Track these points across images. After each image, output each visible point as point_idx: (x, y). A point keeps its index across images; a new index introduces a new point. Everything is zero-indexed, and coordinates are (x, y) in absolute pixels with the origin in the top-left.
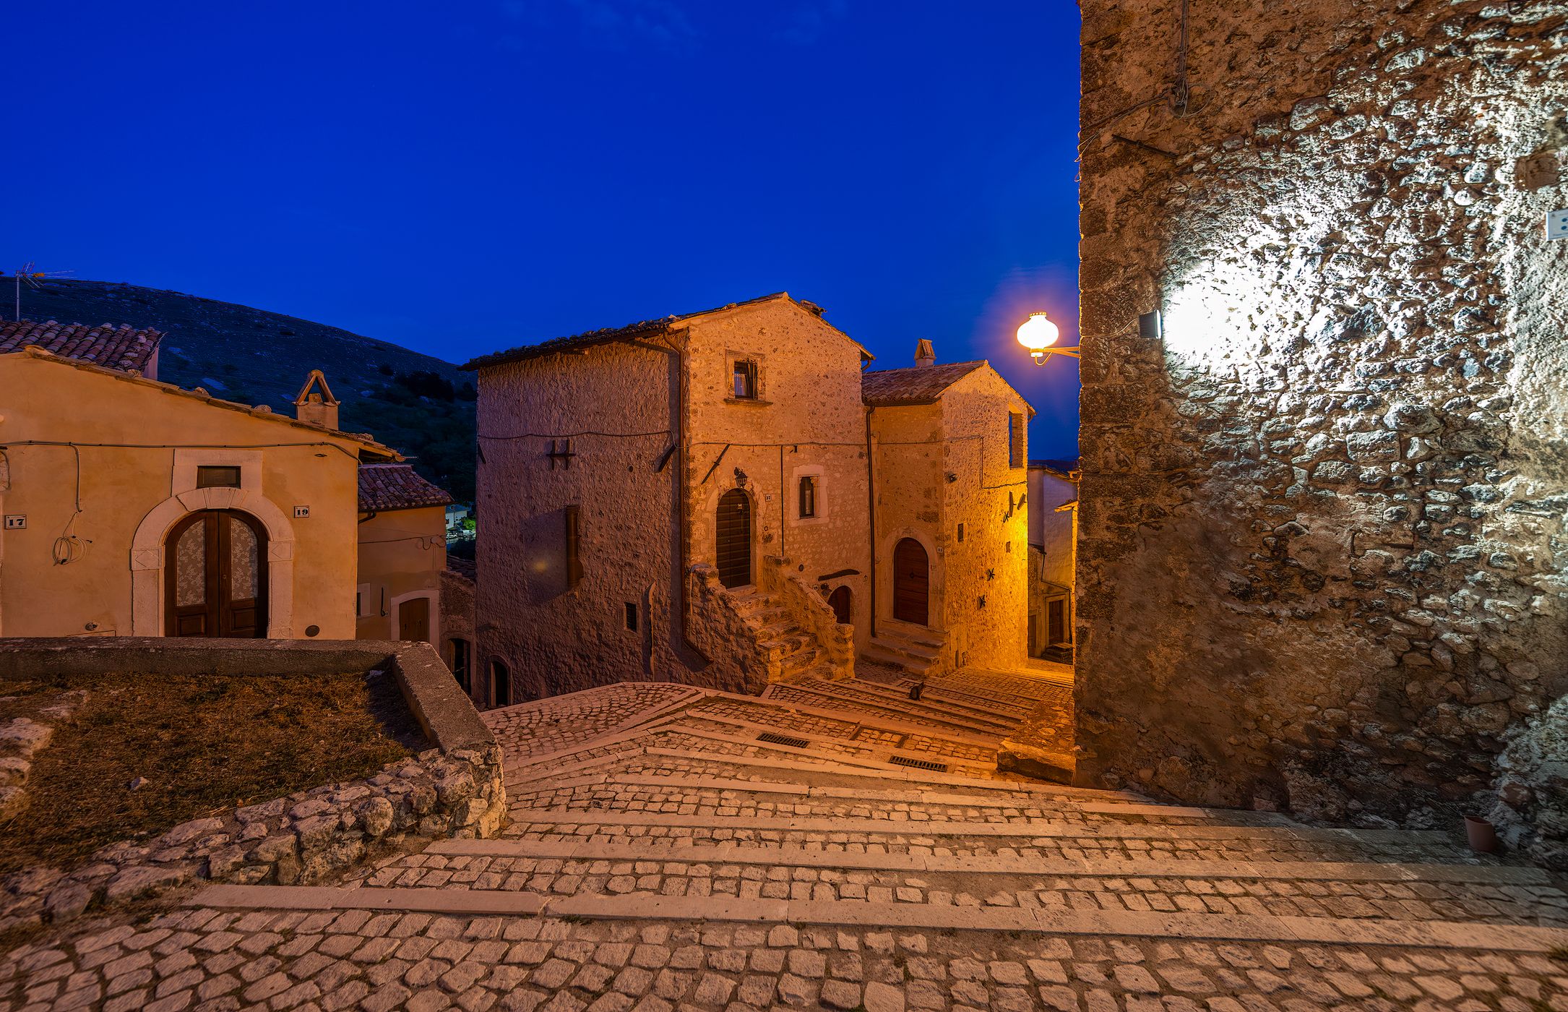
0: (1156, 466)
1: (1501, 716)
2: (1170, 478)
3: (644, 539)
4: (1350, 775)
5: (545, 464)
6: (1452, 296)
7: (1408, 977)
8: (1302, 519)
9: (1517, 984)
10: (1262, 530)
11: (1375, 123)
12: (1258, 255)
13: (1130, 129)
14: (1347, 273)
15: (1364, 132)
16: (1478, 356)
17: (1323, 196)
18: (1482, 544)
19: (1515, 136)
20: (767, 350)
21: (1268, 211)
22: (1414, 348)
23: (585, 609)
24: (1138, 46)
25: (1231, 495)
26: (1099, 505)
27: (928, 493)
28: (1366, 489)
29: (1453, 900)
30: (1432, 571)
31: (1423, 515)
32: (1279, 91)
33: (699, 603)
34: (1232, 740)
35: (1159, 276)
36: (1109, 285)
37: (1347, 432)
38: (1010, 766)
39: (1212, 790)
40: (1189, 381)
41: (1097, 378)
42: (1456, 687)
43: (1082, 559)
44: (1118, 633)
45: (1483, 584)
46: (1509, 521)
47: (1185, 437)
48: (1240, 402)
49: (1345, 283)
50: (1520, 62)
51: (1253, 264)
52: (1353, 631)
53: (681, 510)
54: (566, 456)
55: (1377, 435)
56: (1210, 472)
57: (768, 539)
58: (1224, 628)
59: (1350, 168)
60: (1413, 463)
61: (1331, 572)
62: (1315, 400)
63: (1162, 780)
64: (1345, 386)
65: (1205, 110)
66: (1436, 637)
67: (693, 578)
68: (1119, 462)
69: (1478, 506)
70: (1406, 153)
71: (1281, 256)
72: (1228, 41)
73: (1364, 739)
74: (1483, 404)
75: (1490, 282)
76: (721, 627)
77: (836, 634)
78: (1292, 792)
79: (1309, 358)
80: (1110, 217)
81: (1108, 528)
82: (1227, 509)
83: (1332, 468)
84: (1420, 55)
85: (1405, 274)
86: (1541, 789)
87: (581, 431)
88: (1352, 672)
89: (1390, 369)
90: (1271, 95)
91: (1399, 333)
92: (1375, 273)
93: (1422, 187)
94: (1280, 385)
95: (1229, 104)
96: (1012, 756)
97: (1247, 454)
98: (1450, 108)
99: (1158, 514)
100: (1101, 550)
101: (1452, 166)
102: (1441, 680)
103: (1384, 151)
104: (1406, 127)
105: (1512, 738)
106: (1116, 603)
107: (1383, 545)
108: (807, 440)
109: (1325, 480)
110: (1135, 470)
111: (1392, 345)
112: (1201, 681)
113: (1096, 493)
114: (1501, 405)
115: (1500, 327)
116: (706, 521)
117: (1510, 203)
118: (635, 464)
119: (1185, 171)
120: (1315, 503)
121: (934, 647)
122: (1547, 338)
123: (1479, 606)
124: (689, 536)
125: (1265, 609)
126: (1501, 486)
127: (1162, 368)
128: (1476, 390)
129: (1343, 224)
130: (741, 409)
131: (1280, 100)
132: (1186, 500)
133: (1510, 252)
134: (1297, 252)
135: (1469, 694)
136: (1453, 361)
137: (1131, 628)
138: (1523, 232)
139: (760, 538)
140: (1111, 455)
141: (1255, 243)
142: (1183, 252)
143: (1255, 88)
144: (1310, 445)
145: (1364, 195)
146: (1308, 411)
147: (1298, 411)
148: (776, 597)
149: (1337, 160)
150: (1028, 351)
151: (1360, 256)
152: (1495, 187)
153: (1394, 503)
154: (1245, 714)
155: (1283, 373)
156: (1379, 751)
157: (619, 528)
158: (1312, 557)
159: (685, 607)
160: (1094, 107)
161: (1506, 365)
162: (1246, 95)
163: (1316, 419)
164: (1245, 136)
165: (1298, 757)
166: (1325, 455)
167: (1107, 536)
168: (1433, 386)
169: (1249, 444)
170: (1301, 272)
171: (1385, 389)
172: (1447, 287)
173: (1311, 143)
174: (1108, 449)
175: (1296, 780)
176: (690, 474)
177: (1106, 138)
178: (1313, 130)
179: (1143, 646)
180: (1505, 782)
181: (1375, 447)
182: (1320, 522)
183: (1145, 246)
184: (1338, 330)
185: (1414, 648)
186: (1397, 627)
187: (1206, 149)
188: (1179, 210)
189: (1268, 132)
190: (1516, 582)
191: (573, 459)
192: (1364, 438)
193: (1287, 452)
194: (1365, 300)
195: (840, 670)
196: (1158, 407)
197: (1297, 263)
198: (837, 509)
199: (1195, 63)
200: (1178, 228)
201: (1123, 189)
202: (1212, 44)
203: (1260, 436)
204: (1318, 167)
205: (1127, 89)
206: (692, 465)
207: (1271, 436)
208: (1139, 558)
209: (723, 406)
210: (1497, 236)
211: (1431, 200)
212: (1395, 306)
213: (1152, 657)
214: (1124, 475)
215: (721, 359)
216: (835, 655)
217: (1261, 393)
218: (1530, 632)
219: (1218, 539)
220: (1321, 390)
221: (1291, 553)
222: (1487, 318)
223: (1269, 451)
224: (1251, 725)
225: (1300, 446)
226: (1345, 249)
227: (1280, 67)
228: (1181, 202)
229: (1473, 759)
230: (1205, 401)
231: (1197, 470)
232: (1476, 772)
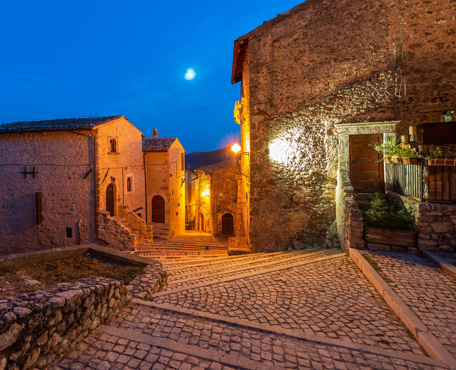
0: (267, 181)
1: (326, 225)
2: (270, 184)
3: (76, 203)
4: (304, 240)
5: (22, 176)
6: (319, 152)
7: (334, 261)
8: (295, 192)
9: (344, 259)
10: (288, 194)
11: (306, 118)
12: (287, 139)
13: (261, 108)
14: (303, 145)
15: (304, 120)
16: (323, 163)
17: (298, 130)
18: (324, 195)
19: (327, 126)
20: (118, 135)
21: (289, 131)
22: (313, 160)
23: (44, 232)
24: (262, 90)
25: (282, 187)
26: (255, 190)
27: (164, 181)
28: (306, 186)
29: (329, 254)
30: (316, 201)
31: (315, 191)
32: (290, 108)
33: (103, 224)
34: (283, 237)
35: (267, 140)
36: (256, 141)
37: (303, 175)
38: (232, 253)
39: (280, 248)
40: (273, 163)
41: (254, 161)
42: (320, 221)
43: (251, 202)
44: (260, 218)
45: (324, 202)
46: (327, 191)
47: (273, 175)
48: (284, 168)
49: (302, 147)
50: (327, 114)
51: (286, 140)
52: (304, 212)
53: (95, 192)
54: (34, 173)
55: (308, 176)
56: (278, 182)
57: (120, 200)
58: (281, 214)
59: (302, 126)
60: (313, 181)
61: (300, 202)
62: (297, 169)
63: (270, 248)
64: (302, 166)
65: (276, 108)
66: (317, 212)
67: (100, 216)
68: (259, 180)
69: (323, 189)
70: (311, 125)
71: (291, 140)
72: (280, 95)
73: (306, 233)
74: (323, 171)
75: (324, 150)
76: (114, 231)
77: (147, 229)
78: (295, 245)
79: (296, 160)
80: (257, 126)
81: (257, 195)
82: (282, 190)
83: (300, 182)
84: (313, 108)
85: (312, 147)
86: (333, 236)
87: (41, 163)
88: (304, 220)
89: (309, 164)
90: (289, 108)
91: (311, 158)
92: (307, 146)
93: (314, 131)
94: (291, 165)
95: (281, 108)
96: (232, 251)
97: (285, 179)
98: (318, 119)
99: (268, 191)
100: (255, 200)
101: (318, 129)
102: (317, 220)
103: (308, 124)
104: (311, 120)
105: (328, 228)
106: (259, 211)
107: (309, 196)
108: (129, 165)
109: (299, 184)
110: (263, 182)
111: (310, 160)
112: (277, 226)
113: (254, 187)
114: (326, 171)
115: (325, 158)
116: (103, 196)
117: (326, 137)
118: (72, 177)
119: (272, 119)
120: (298, 189)
121: (168, 229)
122: (332, 161)
123: (323, 206)
124: (99, 201)
125: (289, 210)
126: (326, 185)
127: (268, 160)
128: (322, 169)
129: (301, 136)
130: (112, 156)
131: (290, 109)
132: (274, 188)
133: (326, 145)
134: (294, 140)
135: (322, 222)
136: (319, 163)
137: (262, 217)
138: (328, 142)
139: (117, 200)
140: (258, 179)
141: (286, 137)
142: (272, 136)
143: (286, 106)
144: (296, 177)
145: (305, 131)
146: (296, 171)
147: (294, 170)
148: (125, 219)
149: (300, 124)
150: (233, 153)
151: (304, 142)
152: (324, 134)
153: (310, 188)
154: (286, 231)
155: (292, 163)
156: (309, 235)
157: (63, 200)
158: (297, 199)
159: (97, 226)
160: (253, 101)
161: (326, 165)
162: (284, 107)
163: (298, 172)
164: (284, 115)
165: (296, 238)
166: (299, 179)
167: (257, 196)
168: (316, 167)
169: (286, 177)
170: (294, 144)
171: (309, 168)
172: (318, 150)
173: (296, 119)
174: (257, 177)
175: (296, 243)
176: (98, 180)
177: (255, 108)
178: (296, 117)
179: (265, 220)
180: (328, 236)
181: (307, 178)
182: (299, 192)
183: (265, 133)
184: (301, 156)
185: (314, 215)
186: (311, 211)
187: (276, 116)
188: (271, 127)
189: (289, 115)
190: (328, 202)
191: (37, 174)
192: (306, 176)
193: (293, 179)
194: (305, 151)
195: (150, 240)
196: (267, 168)
197: (294, 142)
198: (137, 187)
199: (274, 98)
200: (271, 131)
201: (259, 120)
202: (277, 94)
203: (288, 175)
204: (297, 124)
205: (260, 99)
206: (99, 177)
207: (290, 175)
208: (264, 201)
209: (107, 155)
210: (325, 142)
211: (315, 134)
212: (310, 152)
213: (267, 222)
214: (260, 183)
215: (106, 139)
216: (147, 236)
217: (288, 167)
218: (330, 210)
219: (280, 196)
220: (298, 167)
221: (294, 198)
222: (323, 156)
223: (289, 178)
224: (287, 234)
225: (295, 178)
226: (302, 140)
227: (290, 103)
228: (272, 126)
229: (323, 233)
230: (277, 168)
231: (276, 182)
232: (323, 235)
